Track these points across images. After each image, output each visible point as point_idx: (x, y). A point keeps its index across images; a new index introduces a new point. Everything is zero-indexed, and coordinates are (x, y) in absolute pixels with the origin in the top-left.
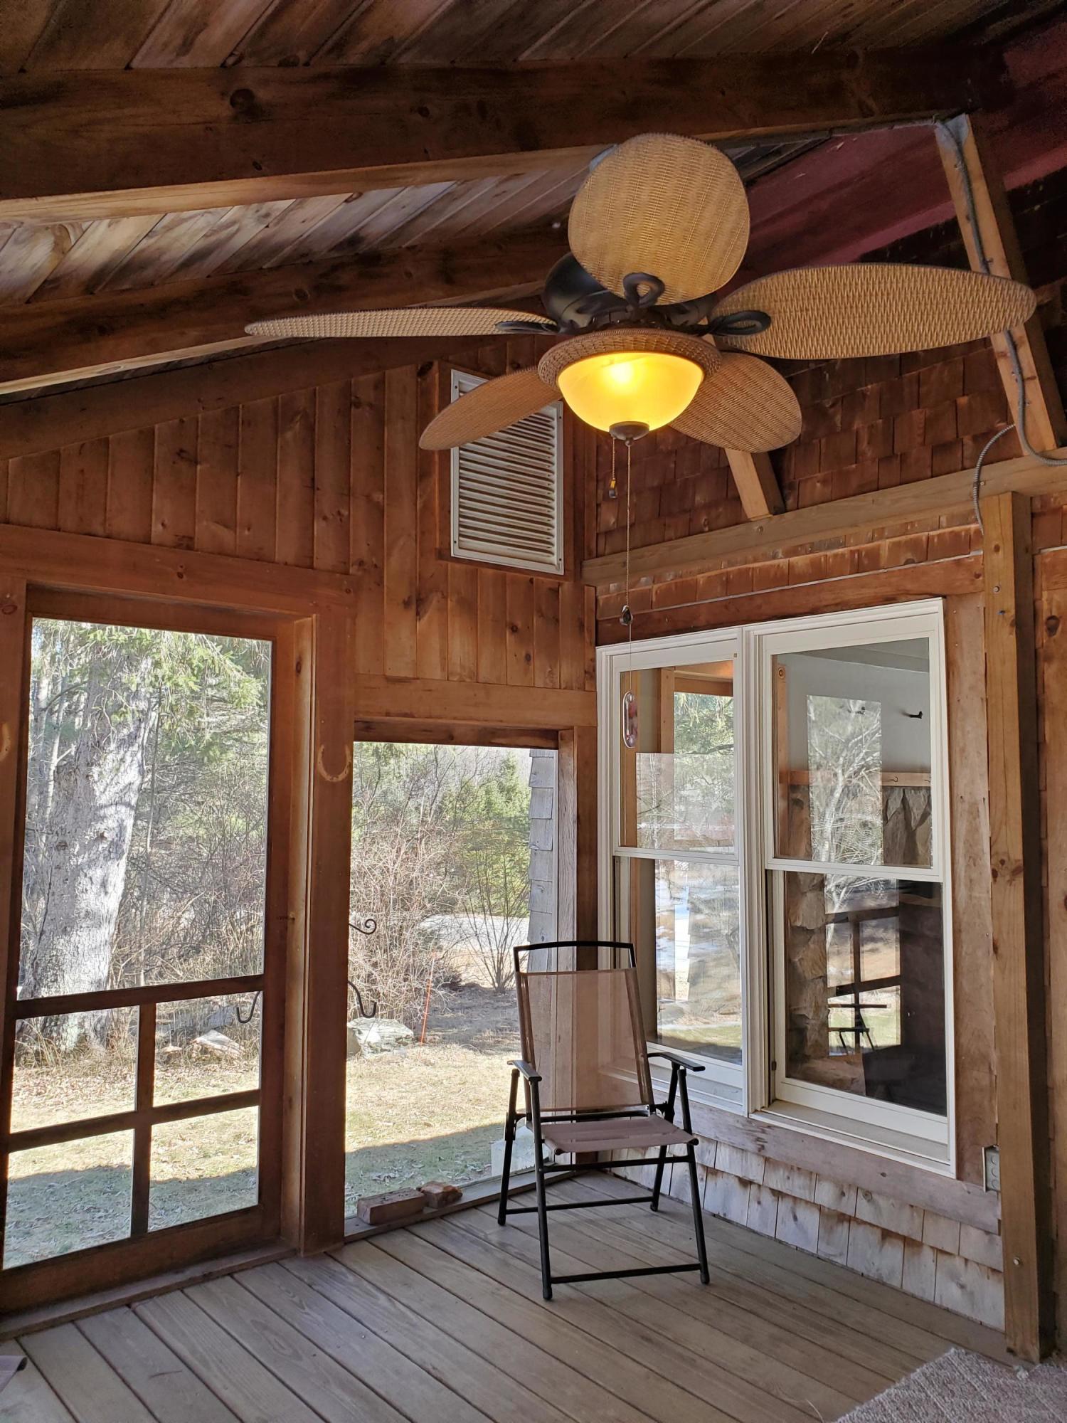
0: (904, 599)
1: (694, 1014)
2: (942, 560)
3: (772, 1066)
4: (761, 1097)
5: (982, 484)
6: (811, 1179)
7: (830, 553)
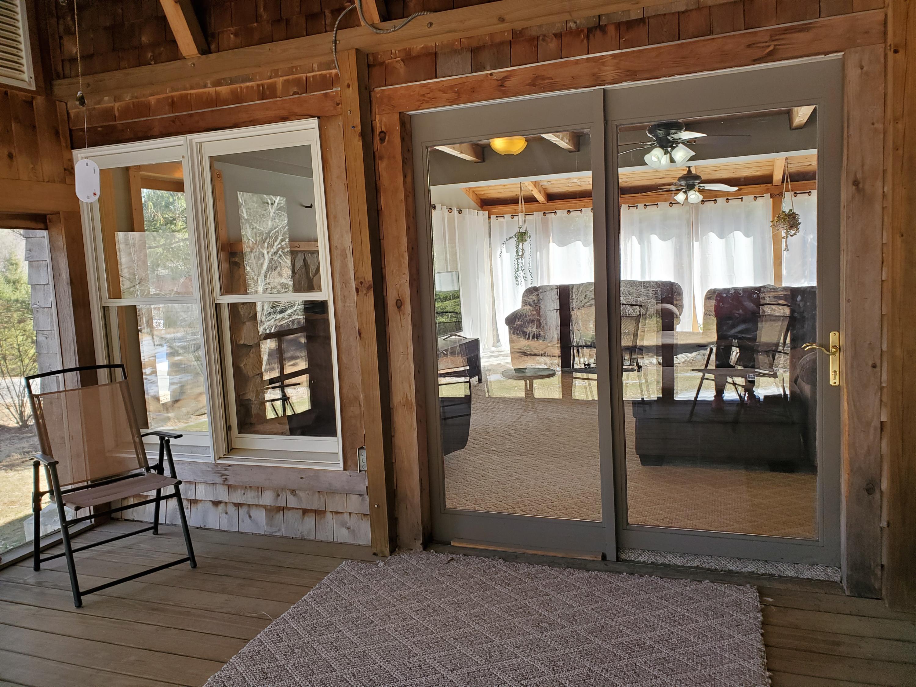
0: (293, 118)
1: (178, 419)
2: (316, 93)
3: (229, 428)
4: (223, 448)
5: (338, 42)
6: (258, 492)
7: (243, 85)
